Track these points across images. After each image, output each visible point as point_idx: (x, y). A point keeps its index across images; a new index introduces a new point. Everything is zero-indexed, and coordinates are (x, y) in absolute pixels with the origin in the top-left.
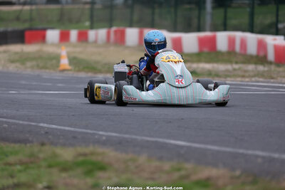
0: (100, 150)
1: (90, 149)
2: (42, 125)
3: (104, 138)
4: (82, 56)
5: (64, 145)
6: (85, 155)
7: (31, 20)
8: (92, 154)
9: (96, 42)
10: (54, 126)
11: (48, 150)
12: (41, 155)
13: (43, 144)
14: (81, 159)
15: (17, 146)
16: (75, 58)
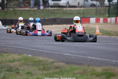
0: (112, 68)
1: (108, 67)
2: (88, 57)
3: (114, 63)
4: (105, 29)
5: (98, 66)
6: (106, 70)
7: (84, 14)
8: (109, 69)
9: (111, 23)
10: (93, 58)
11: (91, 68)
12: (88, 70)
13: (89, 65)
14: (105, 72)
15: (78, 66)
16: (102, 29)
